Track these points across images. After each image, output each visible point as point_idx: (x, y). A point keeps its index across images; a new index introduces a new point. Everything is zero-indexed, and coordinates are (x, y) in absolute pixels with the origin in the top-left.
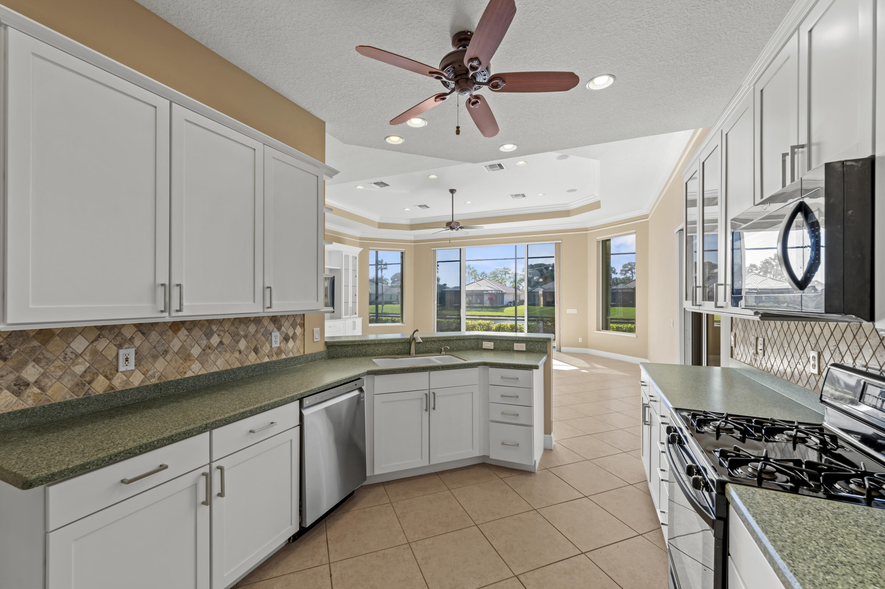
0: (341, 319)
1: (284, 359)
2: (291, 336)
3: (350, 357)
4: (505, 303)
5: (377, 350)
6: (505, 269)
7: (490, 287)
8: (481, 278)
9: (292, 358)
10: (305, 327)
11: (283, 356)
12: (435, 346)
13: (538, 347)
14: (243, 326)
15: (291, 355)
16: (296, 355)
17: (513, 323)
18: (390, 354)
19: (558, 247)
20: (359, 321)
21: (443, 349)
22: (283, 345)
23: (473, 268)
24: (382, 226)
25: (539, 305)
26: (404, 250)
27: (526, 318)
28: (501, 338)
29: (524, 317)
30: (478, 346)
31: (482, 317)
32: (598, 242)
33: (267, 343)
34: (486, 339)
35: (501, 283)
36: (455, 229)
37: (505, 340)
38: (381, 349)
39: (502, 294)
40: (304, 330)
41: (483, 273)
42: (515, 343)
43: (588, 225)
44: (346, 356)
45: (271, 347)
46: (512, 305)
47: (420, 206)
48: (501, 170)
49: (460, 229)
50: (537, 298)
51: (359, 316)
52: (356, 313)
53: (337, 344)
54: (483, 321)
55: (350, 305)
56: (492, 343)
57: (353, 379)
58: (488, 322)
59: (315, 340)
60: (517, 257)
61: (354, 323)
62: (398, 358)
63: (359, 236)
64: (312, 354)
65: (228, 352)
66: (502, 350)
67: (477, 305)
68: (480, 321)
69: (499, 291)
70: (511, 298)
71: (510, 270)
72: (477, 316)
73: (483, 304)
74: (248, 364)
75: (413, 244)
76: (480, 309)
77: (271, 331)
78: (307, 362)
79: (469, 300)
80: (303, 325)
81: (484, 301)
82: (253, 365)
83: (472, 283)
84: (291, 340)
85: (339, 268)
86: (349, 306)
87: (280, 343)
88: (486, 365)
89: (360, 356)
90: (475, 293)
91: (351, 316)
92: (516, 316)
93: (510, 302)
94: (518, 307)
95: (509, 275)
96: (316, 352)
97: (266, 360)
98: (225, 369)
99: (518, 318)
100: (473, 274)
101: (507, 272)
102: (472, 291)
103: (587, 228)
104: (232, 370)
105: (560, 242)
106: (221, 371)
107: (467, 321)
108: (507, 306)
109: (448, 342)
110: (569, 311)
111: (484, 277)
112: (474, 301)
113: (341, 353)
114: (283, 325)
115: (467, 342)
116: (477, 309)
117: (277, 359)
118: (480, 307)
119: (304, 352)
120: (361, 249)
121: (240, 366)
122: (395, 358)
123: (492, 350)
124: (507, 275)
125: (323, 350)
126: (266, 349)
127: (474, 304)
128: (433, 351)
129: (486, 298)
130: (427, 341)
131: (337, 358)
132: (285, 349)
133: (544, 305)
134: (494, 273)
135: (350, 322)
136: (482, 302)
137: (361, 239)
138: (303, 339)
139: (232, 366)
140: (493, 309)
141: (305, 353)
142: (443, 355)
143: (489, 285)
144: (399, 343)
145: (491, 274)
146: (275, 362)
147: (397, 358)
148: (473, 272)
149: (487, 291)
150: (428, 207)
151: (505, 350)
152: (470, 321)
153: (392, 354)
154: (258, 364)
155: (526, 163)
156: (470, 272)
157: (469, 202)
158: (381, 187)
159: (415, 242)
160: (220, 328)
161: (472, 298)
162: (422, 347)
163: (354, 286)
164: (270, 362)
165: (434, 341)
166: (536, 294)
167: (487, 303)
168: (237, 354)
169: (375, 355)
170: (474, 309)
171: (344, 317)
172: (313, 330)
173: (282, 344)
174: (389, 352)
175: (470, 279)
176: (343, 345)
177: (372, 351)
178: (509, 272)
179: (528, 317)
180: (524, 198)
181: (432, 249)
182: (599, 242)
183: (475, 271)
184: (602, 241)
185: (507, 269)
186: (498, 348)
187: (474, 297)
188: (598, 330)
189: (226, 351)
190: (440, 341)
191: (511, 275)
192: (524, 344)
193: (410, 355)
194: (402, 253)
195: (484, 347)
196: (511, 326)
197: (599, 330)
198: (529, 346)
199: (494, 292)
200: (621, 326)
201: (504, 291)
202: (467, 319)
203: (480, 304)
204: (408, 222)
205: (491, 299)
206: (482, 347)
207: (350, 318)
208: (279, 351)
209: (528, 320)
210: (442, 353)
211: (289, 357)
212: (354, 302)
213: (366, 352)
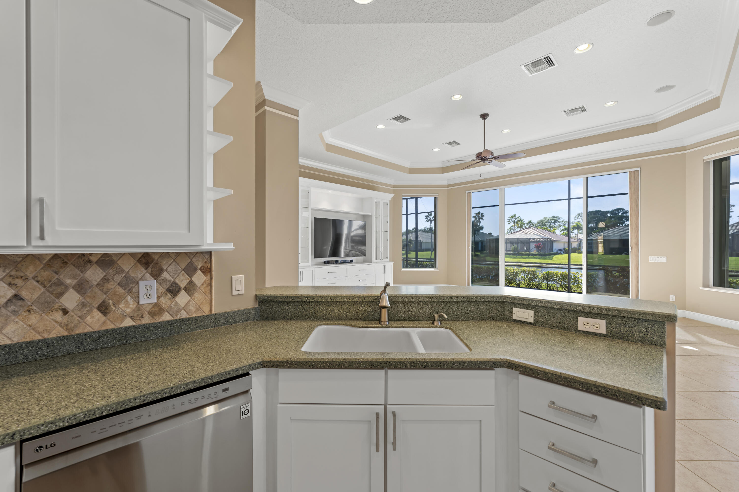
0: (372, 262)
1: (168, 322)
2: (182, 286)
3: (292, 319)
4: (554, 251)
5: (332, 311)
6: (554, 217)
7: (537, 235)
8: (528, 226)
9: (184, 320)
10: (213, 273)
11: (167, 317)
12: (426, 310)
13: (640, 332)
14: (71, 269)
15: (184, 315)
16: (194, 315)
17: (566, 271)
18: (351, 319)
19: (634, 176)
20: (390, 266)
21: (436, 316)
22: (165, 302)
23: (518, 217)
24: (412, 171)
25: (597, 252)
26: (437, 195)
27: (584, 267)
28: (550, 305)
29: (581, 265)
30: (504, 315)
31: (528, 264)
32: (706, 163)
33: (129, 298)
34: (519, 304)
35: (550, 231)
36: (487, 159)
37: (558, 309)
38: (337, 310)
39: (551, 242)
40: (211, 278)
41: (530, 222)
42: (580, 316)
43: (687, 143)
44: (285, 318)
45: (138, 303)
46: (562, 252)
47: (450, 143)
48: (550, 68)
49: (493, 160)
50: (594, 246)
51: (390, 261)
52: (387, 258)
53: (271, 299)
54: (528, 269)
55: (381, 249)
56: (532, 313)
57: (215, 380)
58: (533, 269)
59: (235, 293)
60: (571, 197)
61: (385, 266)
62: (359, 327)
63: (393, 184)
64: (227, 313)
65: (35, 312)
66: (551, 327)
67: (523, 253)
68: (524, 269)
69: (548, 239)
70: (563, 246)
71: (560, 219)
72: (523, 263)
73: (529, 252)
74: (86, 331)
75: (447, 188)
76: (527, 256)
77: (138, 280)
78: (217, 326)
79: (515, 247)
80: (207, 271)
81: (531, 249)
82: (95, 332)
83: (518, 231)
84: (183, 292)
85: (370, 214)
86: (380, 251)
87: (158, 298)
88: (512, 368)
89: (306, 319)
90: (521, 241)
91: (382, 261)
92: (569, 264)
93: (561, 250)
94: (572, 255)
95: (559, 223)
96: (238, 309)
97: (128, 323)
98: (28, 340)
99: (572, 266)
100: (519, 223)
101: (557, 220)
102: (518, 239)
103: (685, 147)
104: (44, 341)
105: (639, 169)
106: (16, 344)
107: (507, 268)
108: (557, 253)
109: (449, 305)
110: (652, 259)
111: (531, 225)
112: (520, 247)
113: (279, 312)
114: (166, 270)
115: (483, 307)
116: (522, 256)
117: (153, 321)
118: (526, 255)
119: (211, 310)
120: (392, 195)
121: (66, 333)
122: (355, 326)
123: (531, 323)
124: (556, 223)
125: (250, 307)
126: (127, 307)
127: (519, 251)
128: (421, 318)
129: (533, 246)
130: (413, 302)
131: (272, 319)
132: (170, 307)
133: (605, 253)
134: (542, 221)
135: (380, 266)
136: (528, 250)
137: (394, 186)
138: (208, 291)
139: (46, 336)
140: (540, 257)
141: (213, 312)
142: (436, 327)
143: (536, 233)
144: (366, 302)
145: (538, 223)
146: (147, 327)
147: (357, 327)
148: (519, 221)
149: (534, 239)
150: (458, 144)
151: (557, 327)
152: (511, 269)
153: (355, 319)
154: (107, 331)
155: (591, 46)
156: (516, 221)
157: (506, 131)
158: (401, 122)
159: (449, 186)
160: (13, 273)
161: (518, 246)
162: (404, 310)
163: (385, 232)
164: (134, 326)
165: (423, 302)
166: (594, 241)
167: (534, 250)
168: (58, 316)
169: (328, 319)
170: (520, 256)
171: (374, 260)
172: (231, 277)
173: (162, 300)
174: (349, 315)
175: (516, 228)
176: (280, 302)
177: (324, 312)
178: (559, 220)
179: (587, 265)
180: (584, 113)
181: (467, 192)
182: (708, 163)
183: (521, 220)
184: (714, 161)
185: (556, 218)
186: (543, 323)
187: (520, 245)
188: (706, 285)
189: (29, 311)
190: (434, 302)
191: (561, 224)
192: (604, 322)
193: (380, 323)
194: (435, 198)
195: (514, 317)
196: (563, 275)
197: (708, 287)
198: (614, 325)
199: (541, 240)
200: (735, 280)
201: (553, 239)
202: (506, 265)
203: (526, 251)
204: (439, 165)
205: (538, 247)
206: (511, 316)
207: (381, 262)
208: (156, 309)
209: (588, 269)
210: (436, 323)
211: (178, 318)
212: (385, 247)
213: (314, 313)
